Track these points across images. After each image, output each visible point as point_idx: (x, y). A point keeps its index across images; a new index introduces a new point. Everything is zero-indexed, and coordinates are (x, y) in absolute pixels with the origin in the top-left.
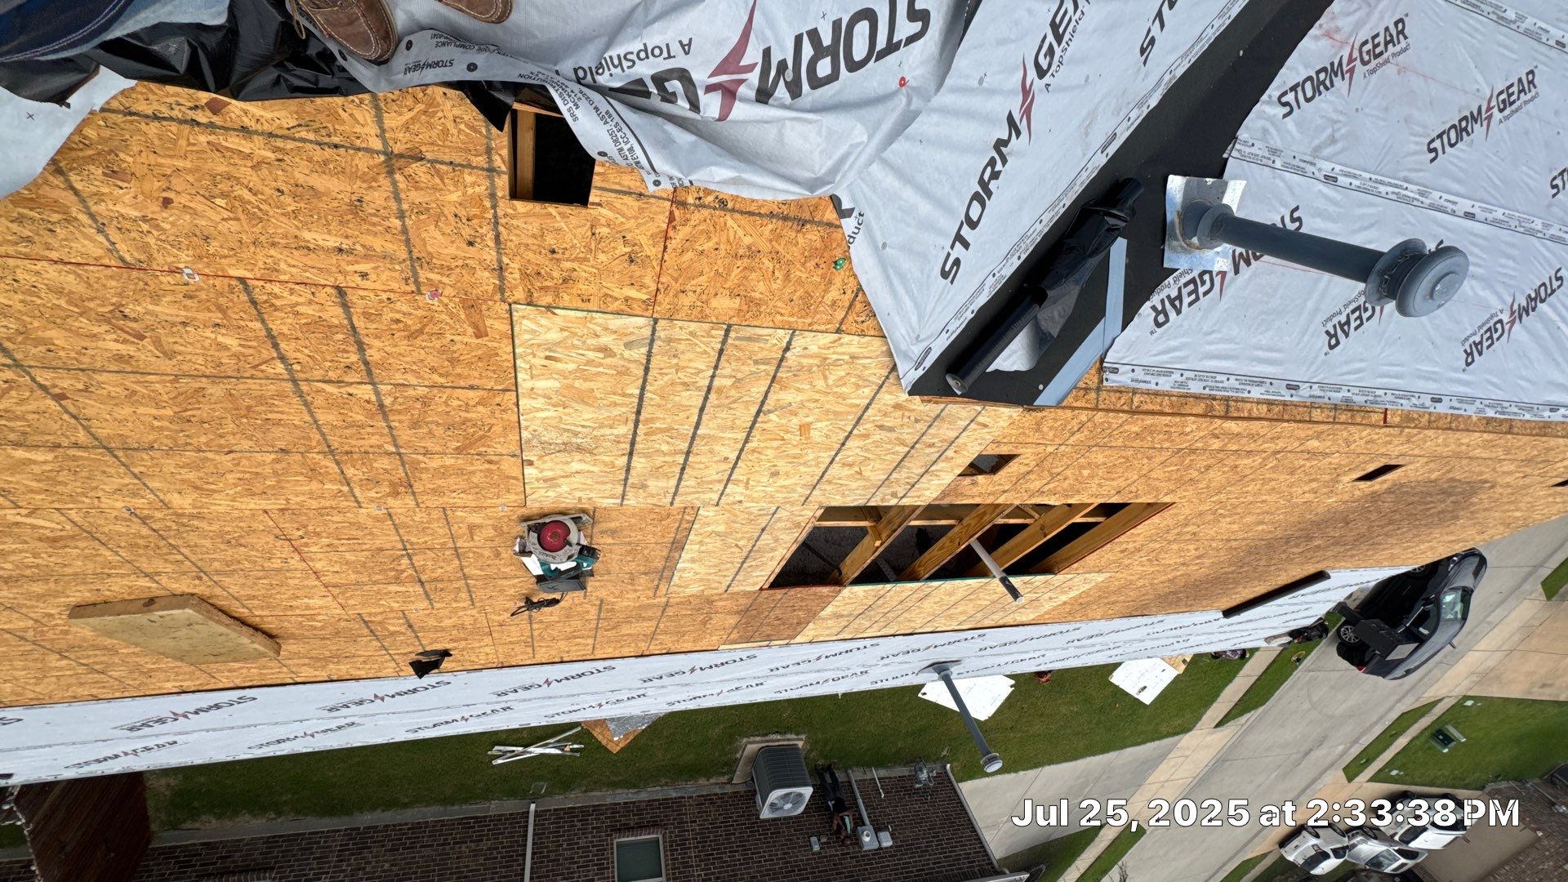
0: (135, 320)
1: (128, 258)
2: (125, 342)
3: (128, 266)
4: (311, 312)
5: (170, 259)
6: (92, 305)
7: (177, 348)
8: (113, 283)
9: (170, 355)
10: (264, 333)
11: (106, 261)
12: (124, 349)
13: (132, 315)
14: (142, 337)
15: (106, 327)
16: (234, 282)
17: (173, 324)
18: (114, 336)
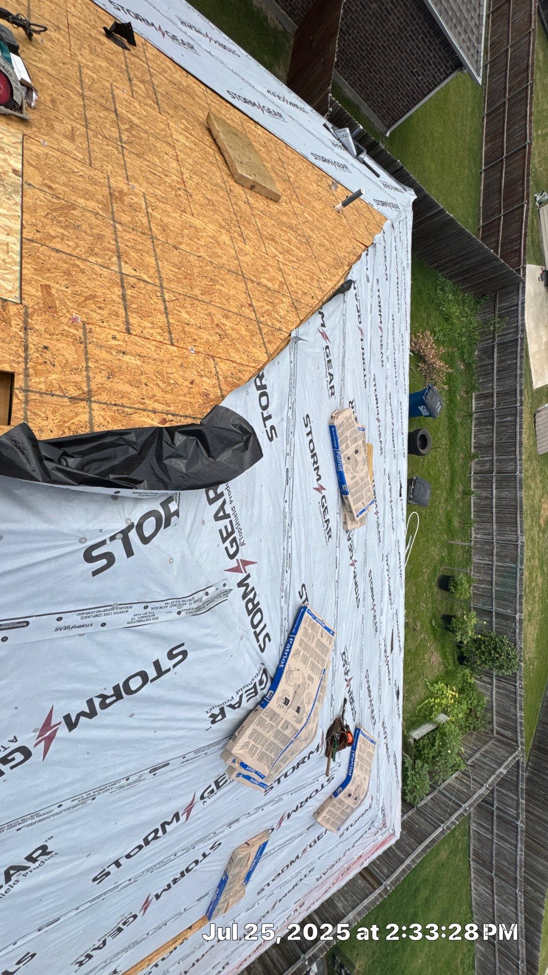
0: (217, 333)
1: (212, 360)
2: (223, 324)
3: (213, 357)
4: (145, 323)
5: (197, 358)
6: (229, 343)
7: (205, 317)
8: (220, 350)
9: (210, 314)
10: (169, 316)
11: (219, 360)
12: (224, 321)
13: (217, 335)
14: (217, 325)
15: (227, 332)
16: (176, 344)
17: (204, 328)
18: (226, 327)
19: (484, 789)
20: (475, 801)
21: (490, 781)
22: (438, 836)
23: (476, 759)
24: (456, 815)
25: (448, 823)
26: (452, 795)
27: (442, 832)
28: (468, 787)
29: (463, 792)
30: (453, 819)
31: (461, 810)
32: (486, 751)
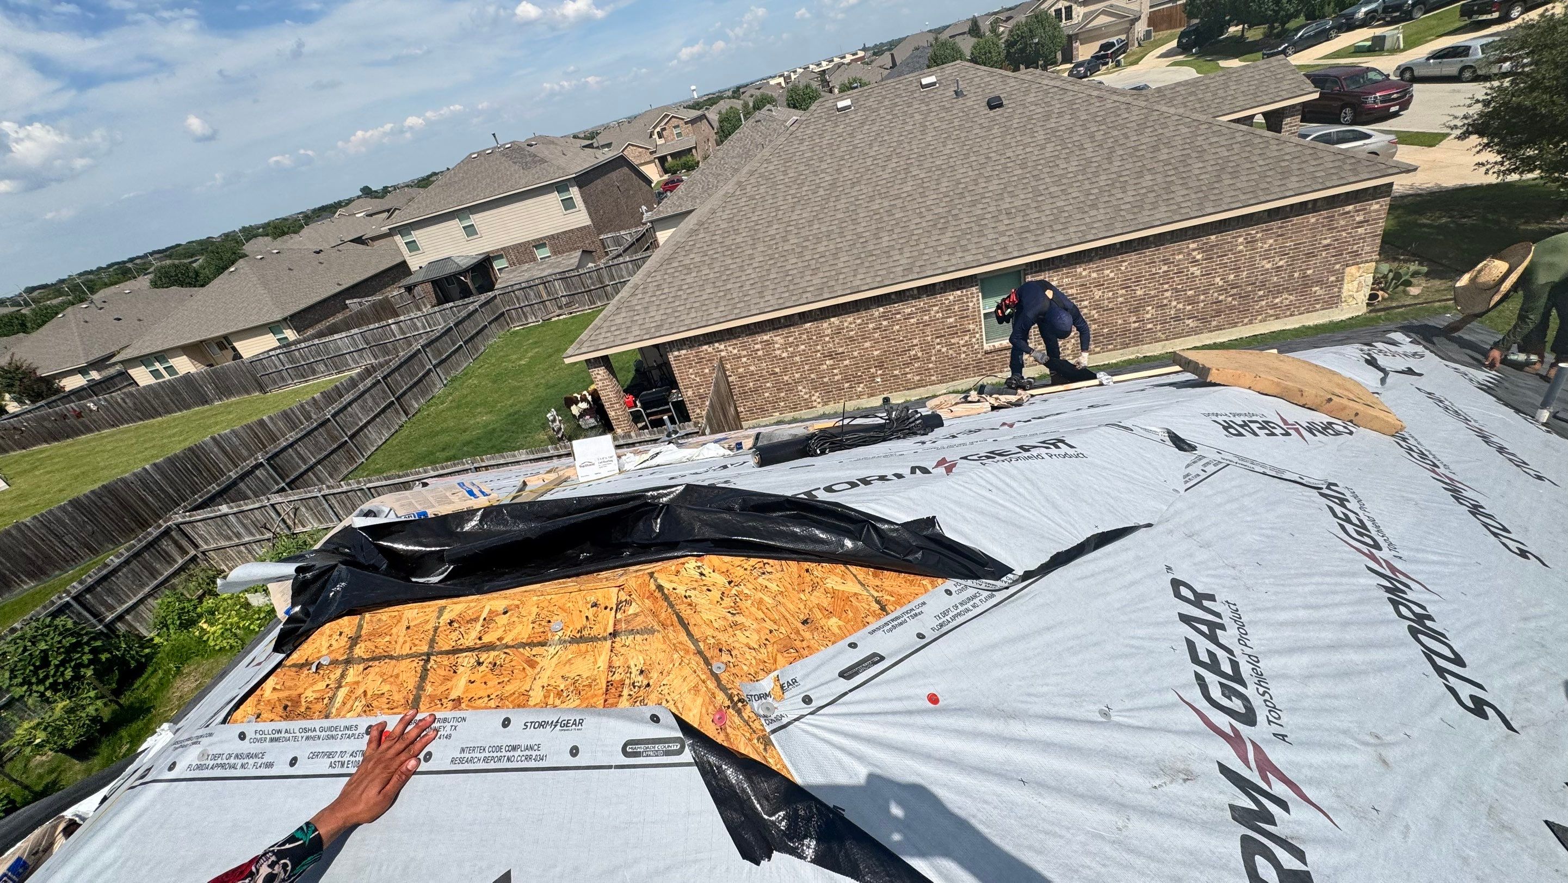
19: (272, 502)
20: (300, 493)
21: (257, 505)
22: (378, 480)
23: (253, 535)
24: (340, 490)
25: (355, 486)
26: (324, 510)
27: (370, 481)
28: (296, 510)
29: (309, 508)
30: (345, 488)
31: (327, 492)
32: (230, 539)
